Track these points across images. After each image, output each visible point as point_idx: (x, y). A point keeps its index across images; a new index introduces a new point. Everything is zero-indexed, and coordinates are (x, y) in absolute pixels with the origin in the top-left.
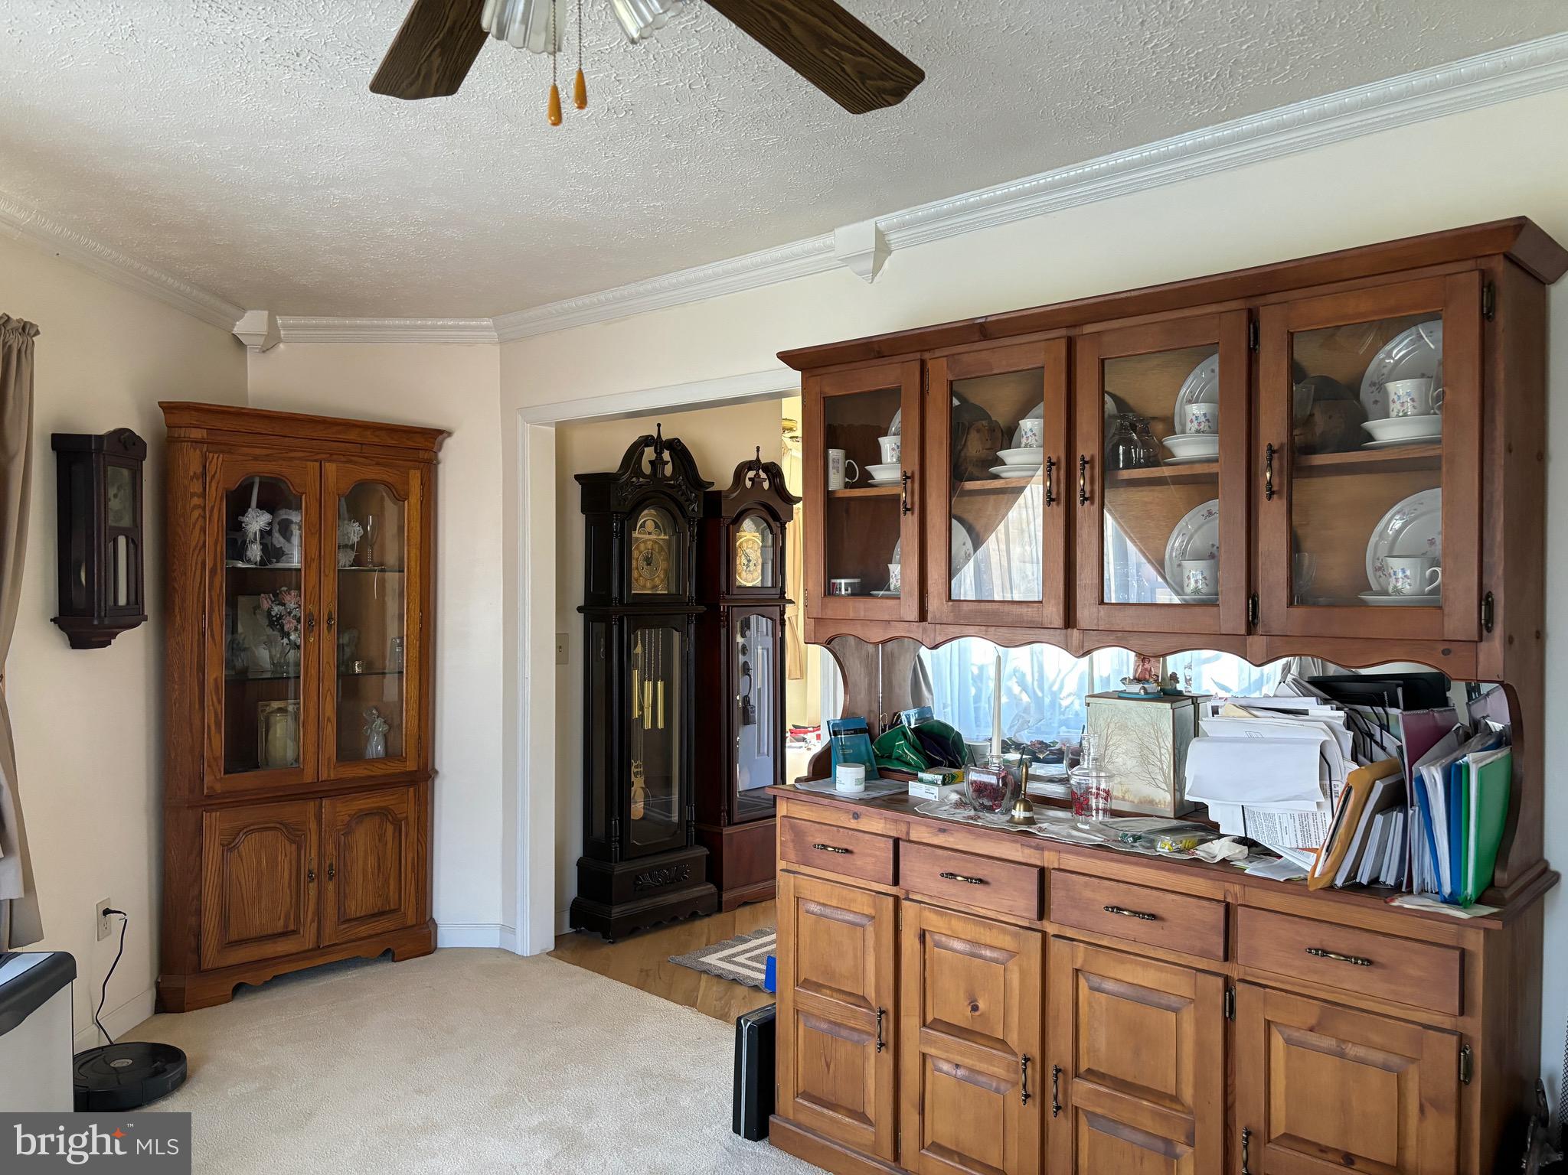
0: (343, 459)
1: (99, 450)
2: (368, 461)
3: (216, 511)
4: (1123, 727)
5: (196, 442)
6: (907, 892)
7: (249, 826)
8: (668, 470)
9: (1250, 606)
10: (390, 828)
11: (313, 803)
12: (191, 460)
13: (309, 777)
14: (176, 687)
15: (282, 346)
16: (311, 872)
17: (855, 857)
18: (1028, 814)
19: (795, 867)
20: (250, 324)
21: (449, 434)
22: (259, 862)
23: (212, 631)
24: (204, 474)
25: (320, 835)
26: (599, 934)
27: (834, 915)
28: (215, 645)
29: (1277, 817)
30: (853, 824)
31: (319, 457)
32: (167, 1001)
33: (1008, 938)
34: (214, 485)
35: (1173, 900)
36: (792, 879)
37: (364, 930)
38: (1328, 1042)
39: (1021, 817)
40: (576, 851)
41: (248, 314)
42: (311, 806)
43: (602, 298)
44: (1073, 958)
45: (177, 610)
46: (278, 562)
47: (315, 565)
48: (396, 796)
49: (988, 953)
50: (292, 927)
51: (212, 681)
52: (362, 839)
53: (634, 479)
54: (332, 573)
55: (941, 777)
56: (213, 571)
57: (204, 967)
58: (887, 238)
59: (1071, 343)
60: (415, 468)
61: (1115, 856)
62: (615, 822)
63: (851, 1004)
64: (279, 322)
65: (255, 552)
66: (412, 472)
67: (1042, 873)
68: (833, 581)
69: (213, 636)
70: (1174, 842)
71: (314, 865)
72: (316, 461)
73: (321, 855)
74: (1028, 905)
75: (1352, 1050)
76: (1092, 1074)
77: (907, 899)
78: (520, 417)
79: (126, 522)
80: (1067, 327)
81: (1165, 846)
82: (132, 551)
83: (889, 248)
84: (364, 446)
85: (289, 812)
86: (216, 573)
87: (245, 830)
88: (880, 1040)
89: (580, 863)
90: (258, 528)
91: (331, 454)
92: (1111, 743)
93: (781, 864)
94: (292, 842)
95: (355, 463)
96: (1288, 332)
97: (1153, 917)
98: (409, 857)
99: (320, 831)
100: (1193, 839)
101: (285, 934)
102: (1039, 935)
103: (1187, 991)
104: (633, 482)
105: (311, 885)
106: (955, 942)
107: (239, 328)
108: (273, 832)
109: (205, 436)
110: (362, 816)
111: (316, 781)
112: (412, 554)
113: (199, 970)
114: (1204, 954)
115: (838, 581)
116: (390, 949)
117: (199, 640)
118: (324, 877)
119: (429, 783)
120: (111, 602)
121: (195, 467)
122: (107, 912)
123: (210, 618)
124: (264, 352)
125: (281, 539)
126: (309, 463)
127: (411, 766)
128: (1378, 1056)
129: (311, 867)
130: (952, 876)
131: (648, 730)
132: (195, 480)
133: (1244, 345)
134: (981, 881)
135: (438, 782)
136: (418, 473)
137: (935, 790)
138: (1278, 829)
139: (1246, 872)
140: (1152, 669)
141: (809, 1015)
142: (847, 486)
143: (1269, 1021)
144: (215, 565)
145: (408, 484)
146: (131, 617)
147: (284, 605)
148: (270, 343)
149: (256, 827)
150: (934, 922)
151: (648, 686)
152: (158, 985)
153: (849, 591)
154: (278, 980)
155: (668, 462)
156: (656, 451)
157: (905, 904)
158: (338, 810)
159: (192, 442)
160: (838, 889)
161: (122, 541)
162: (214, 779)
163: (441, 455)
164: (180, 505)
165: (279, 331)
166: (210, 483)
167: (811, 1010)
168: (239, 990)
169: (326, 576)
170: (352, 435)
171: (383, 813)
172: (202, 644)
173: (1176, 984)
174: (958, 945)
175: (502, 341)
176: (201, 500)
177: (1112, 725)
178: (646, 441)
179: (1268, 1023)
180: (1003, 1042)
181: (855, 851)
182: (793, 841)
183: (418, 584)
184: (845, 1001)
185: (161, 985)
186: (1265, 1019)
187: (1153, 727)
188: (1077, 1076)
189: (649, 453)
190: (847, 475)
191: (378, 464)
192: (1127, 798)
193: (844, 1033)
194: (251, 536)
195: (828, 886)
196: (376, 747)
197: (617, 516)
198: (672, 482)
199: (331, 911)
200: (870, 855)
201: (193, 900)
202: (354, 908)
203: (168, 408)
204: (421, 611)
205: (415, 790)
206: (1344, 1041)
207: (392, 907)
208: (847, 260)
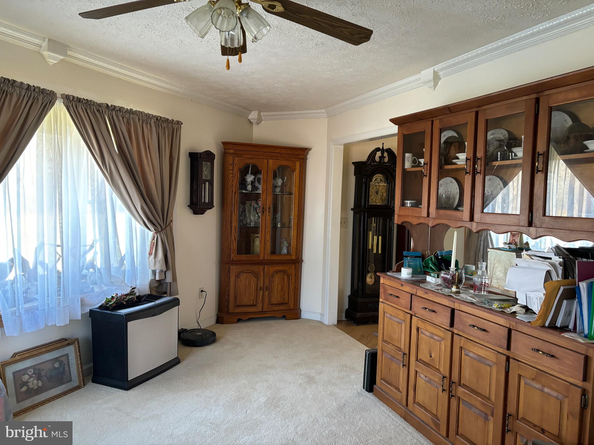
0: (275, 158)
1: (200, 157)
2: (283, 159)
3: (236, 174)
4: (499, 261)
5: (232, 154)
6: (415, 314)
7: (244, 271)
8: (386, 160)
9: (530, 215)
10: (286, 277)
11: (262, 266)
12: (230, 159)
13: (261, 258)
14: (224, 227)
15: (263, 122)
16: (261, 288)
17: (400, 299)
18: (457, 290)
19: (385, 301)
20: (253, 116)
21: (310, 149)
22: (246, 283)
23: (234, 211)
24: (233, 163)
25: (264, 276)
26: (353, 322)
27: (393, 319)
28: (235, 215)
29: (532, 298)
30: (401, 288)
31: (267, 158)
32: (220, 320)
33: (442, 333)
34: (236, 166)
35: (492, 325)
36: (383, 305)
37: (276, 308)
38: (538, 386)
39: (455, 291)
40: (348, 292)
41: (253, 112)
42: (261, 267)
43: (356, 100)
44: (460, 343)
45: (225, 205)
46: (257, 191)
47: (265, 192)
48: (288, 267)
49: (436, 338)
50: (254, 304)
51: (234, 226)
52: (277, 279)
53: (372, 163)
54: (270, 195)
55: (437, 275)
56: (235, 193)
57: (229, 312)
58: (438, 74)
59: (477, 113)
60: (298, 161)
61: (475, 307)
62: (360, 284)
63: (397, 350)
64: (262, 114)
65: (249, 188)
66: (297, 162)
67: (453, 311)
68: (405, 201)
69: (234, 213)
70: (500, 304)
71: (262, 286)
72: (266, 159)
73: (264, 283)
74: (446, 321)
75: (546, 390)
76: (465, 386)
77: (415, 316)
78: (331, 143)
79: (209, 178)
80: (477, 107)
81: (495, 306)
82: (210, 187)
83: (440, 77)
84: (282, 154)
85: (255, 268)
86: (236, 194)
87: (242, 272)
88: (403, 364)
89: (349, 297)
90: (250, 180)
91: (271, 157)
92: (495, 267)
93: (381, 300)
94: (255, 277)
95: (279, 160)
96: (549, 106)
97: (484, 330)
98: (292, 287)
99: (264, 275)
100: (509, 304)
101: (253, 306)
102: (450, 333)
103: (494, 360)
104: (372, 164)
105: (261, 291)
106: (427, 332)
107: (250, 117)
108: (249, 274)
109: (234, 152)
110: (278, 272)
111: (263, 259)
112: (296, 190)
113: (228, 313)
114: (500, 347)
115: (407, 201)
116: (285, 316)
117: (231, 214)
118: (265, 290)
119: (300, 263)
120: (203, 201)
121: (231, 162)
122: (202, 291)
123: (234, 206)
124: (258, 124)
125: (258, 184)
126: (264, 160)
127: (294, 257)
128: (555, 394)
129: (261, 286)
130: (426, 308)
131: (375, 253)
132: (231, 165)
133: (533, 112)
134: (434, 311)
135: (303, 264)
136: (299, 163)
137: (434, 279)
138: (532, 303)
139: (517, 317)
140: (516, 239)
141: (386, 352)
142: (413, 167)
143: (520, 375)
144: (236, 191)
145: (295, 166)
146: (210, 206)
147: (258, 204)
148: (259, 122)
149: (245, 272)
150: (421, 325)
151: (375, 237)
152: (217, 315)
153: (410, 205)
154: (250, 319)
155: (385, 157)
156: (381, 153)
157: (413, 317)
158: (270, 269)
159: (230, 154)
160: (395, 310)
161: (207, 183)
162: (234, 256)
163: (308, 156)
164: (227, 173)
165: (262, 117)
166: (235, 166)
167: (386, 351)
168: (239, 320)
169: (269, 196)
170: (278, 151)
171: (284, 272)
172: (231, 215)
173: (491, 356)
174: (427, 333)
175: (328, 117)
176: (233, 171)
177: (496, 260)
178: (378, 149)
179: (520, 376)
180: (438, 370)
181: (400, 297)
182: (383, 292)
183: (298, 199)
184: (395, 349)
185: (218, 315)
186: (518, 374)
187: (509, 262)
188: (460, 385)
189: (379, 154)
190: (413, 163)
191: (286, 160)
192: (499, 288)
193: (395, 359)
194: (248, 182)
195: (392, 309)
196: (285, 251)
197: (365, 177)
198: (388, 164)
199: (266, 300)
200: (404, 299)
201: (227, 291)
202: (274, 300)
203: (224, 143)
204: (298, 208)
205: (294, 266)
206: (544, 386)
207: (286, 302)
208: (426, 83)
